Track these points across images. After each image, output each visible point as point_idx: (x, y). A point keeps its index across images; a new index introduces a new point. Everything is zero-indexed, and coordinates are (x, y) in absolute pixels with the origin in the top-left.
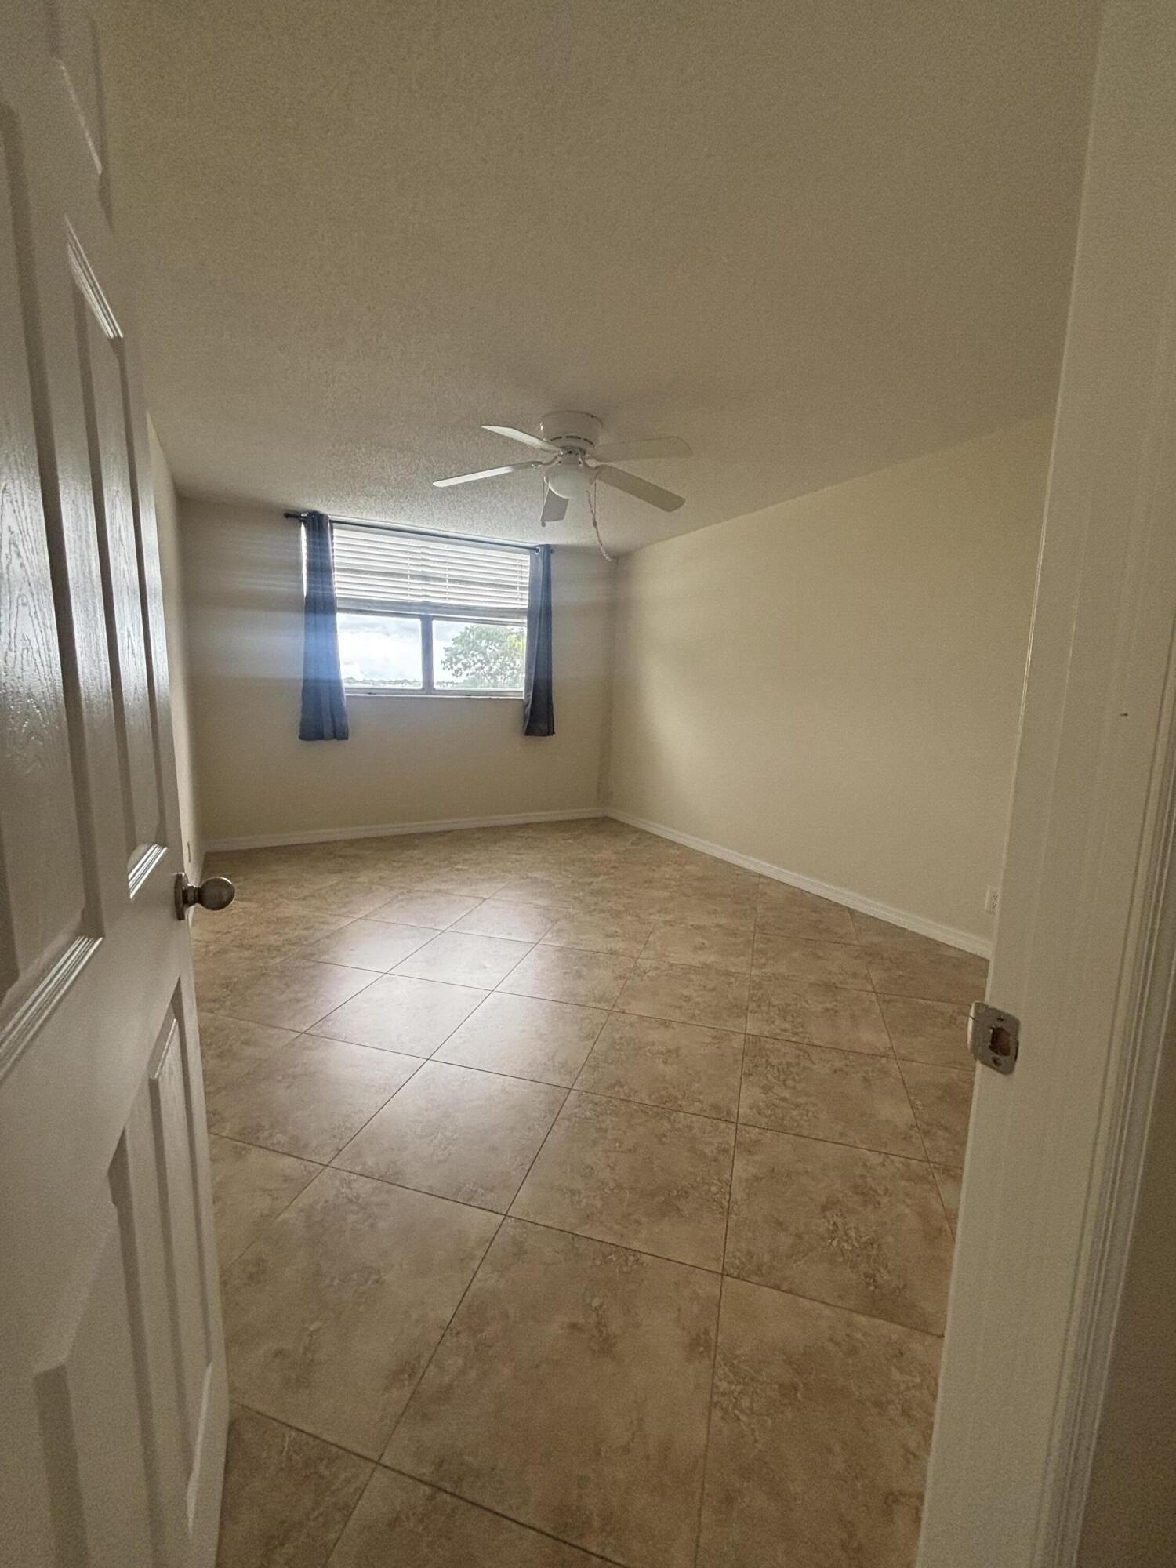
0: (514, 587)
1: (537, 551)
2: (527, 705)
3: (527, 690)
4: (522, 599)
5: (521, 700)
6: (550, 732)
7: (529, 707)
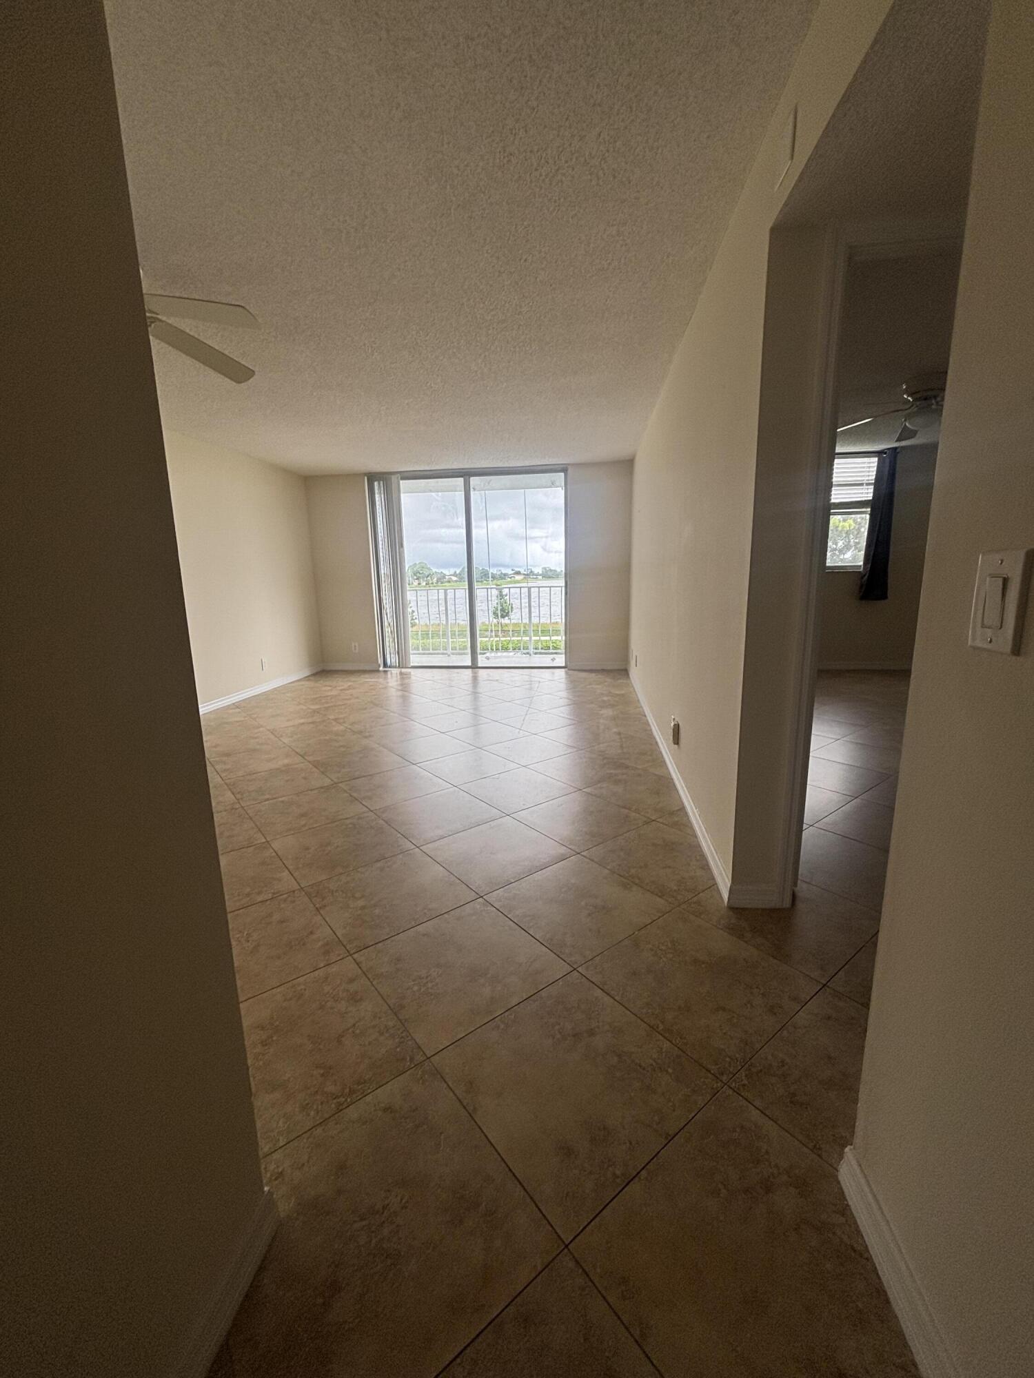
0: (862, 484)
1: (885, 453)
2: (865, 576)
3: (865, 564)
4: (867, 493)
5: (860, 572)
6: (884, 596)
7: (866, 577)
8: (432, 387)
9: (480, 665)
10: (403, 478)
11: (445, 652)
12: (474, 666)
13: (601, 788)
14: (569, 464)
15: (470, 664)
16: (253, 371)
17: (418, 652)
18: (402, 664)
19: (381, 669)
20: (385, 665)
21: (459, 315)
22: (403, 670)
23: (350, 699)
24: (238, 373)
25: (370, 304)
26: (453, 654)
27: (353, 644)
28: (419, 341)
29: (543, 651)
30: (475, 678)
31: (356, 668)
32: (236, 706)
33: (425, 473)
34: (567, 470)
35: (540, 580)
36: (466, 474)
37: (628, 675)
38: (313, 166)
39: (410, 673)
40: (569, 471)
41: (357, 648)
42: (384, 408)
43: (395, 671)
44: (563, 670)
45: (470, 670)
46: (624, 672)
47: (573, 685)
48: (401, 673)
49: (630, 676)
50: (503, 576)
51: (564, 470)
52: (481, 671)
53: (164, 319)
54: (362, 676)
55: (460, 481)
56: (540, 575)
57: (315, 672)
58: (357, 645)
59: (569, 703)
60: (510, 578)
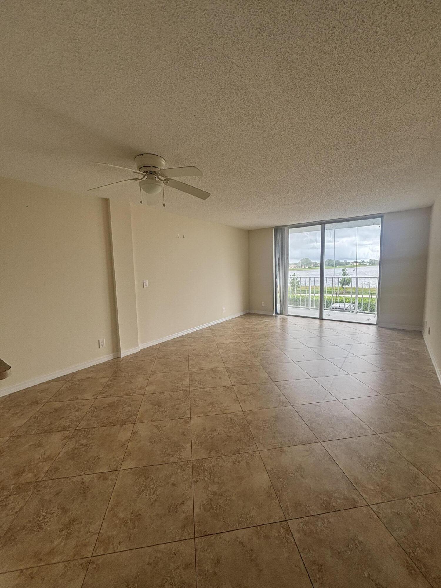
8: (300, 186)
9: (324, 318)
10: (290, 228)
11: (308, 307)
12: (321, 318)
13: (394, 437)
14: (384, 213)
15: (319, 317)
16: (210, 193)
17: (294, 306)
18: (284, 313)
19: (274, 314)
20: (276, 313)
21: (309, 146)
22: (284, 316)
23: (255, 331)
24: (203, 195)
25: (260, 151)
26: (312, 309)
27: (262, 303)
28: (289, 165)
29: (363, 312)
30: (321, 326)
31: (263, 313)
32: (210, 328)
33: (302, 224)
34: (383, 217)
35: (368, 265)
36: (323, 224)
37: (422, 336)
38: (216, 87)
39: (287, 318)
40: (385, 218)
41: (264, 304)
42: (277, 199)
43: (279, 316)
44: (375, 326)
45: (319, 320)
46: (419, 333)
47: (381, 338)
48: (283, 318)
49: (424, 336)
50: (347, 264)
51: (381, 216)
52: (325, 322)
53: (172, 178)
54: (264, 318)
55: (320, 227)
56: (368, 263)
57: (244, 314)
58: (264, 303)
59: (377, 353)
60: (351, 264)
